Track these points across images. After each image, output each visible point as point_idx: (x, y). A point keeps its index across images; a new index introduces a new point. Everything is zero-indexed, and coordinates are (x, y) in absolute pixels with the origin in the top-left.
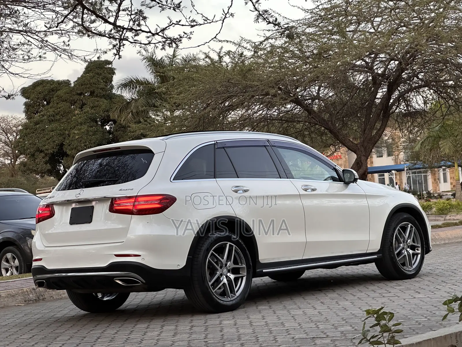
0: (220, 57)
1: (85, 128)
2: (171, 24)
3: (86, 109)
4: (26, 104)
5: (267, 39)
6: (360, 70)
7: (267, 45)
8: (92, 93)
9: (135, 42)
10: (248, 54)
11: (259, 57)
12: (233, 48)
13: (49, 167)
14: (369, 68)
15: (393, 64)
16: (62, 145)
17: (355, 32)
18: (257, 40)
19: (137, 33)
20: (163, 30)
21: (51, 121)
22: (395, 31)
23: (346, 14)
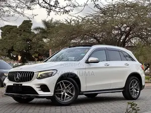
0: (71, 21)
1: (21, 42)
2: (67, 6)
3: (22, 36)
4: (1, 32)
5: (87, 16)
6: (117, 29)
7: (86, 18)
8: (24, 31)
9: (55, 11)
10: (80, 21)
11: (84, 22)
12: (75, 19)
13: (8, 54)
14: (120, 29)
15: (128, 28)
16: (13, 47)
17: (116, 17)
18: (83, 17)
19: (56, 8)
20: (64, 8)
21: (10, 39)
22: (129, 18)
23: (114, 10)
